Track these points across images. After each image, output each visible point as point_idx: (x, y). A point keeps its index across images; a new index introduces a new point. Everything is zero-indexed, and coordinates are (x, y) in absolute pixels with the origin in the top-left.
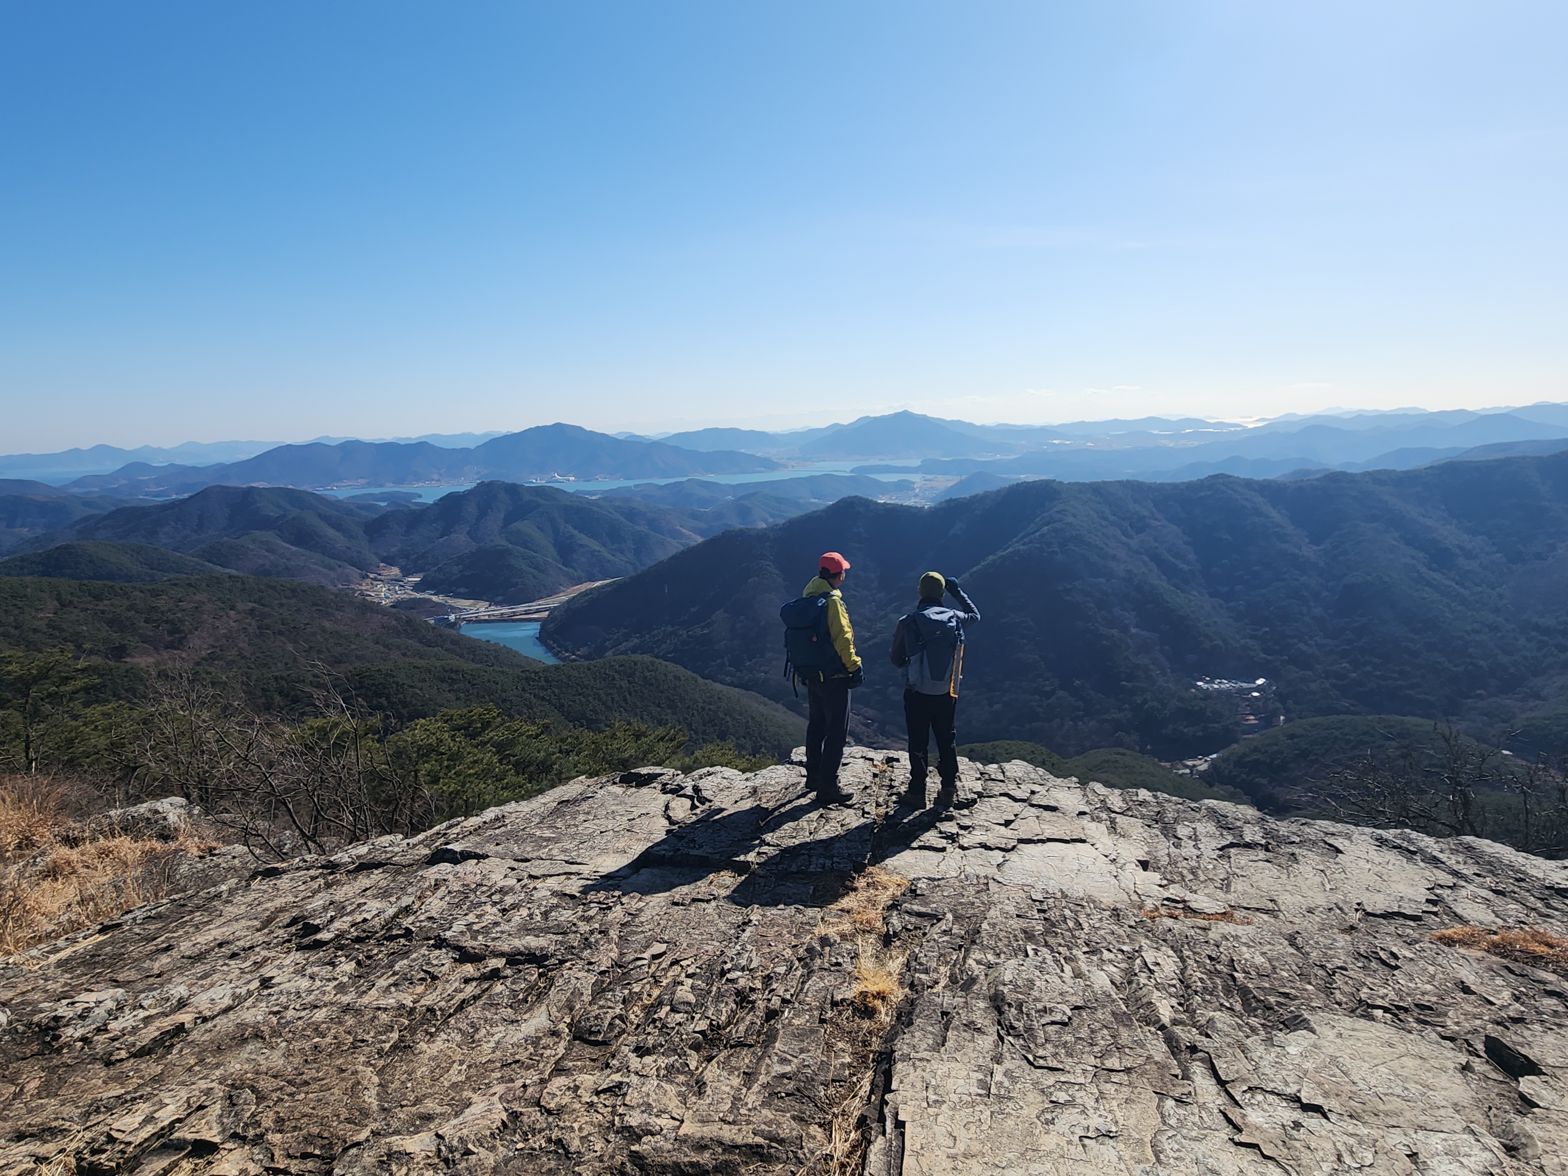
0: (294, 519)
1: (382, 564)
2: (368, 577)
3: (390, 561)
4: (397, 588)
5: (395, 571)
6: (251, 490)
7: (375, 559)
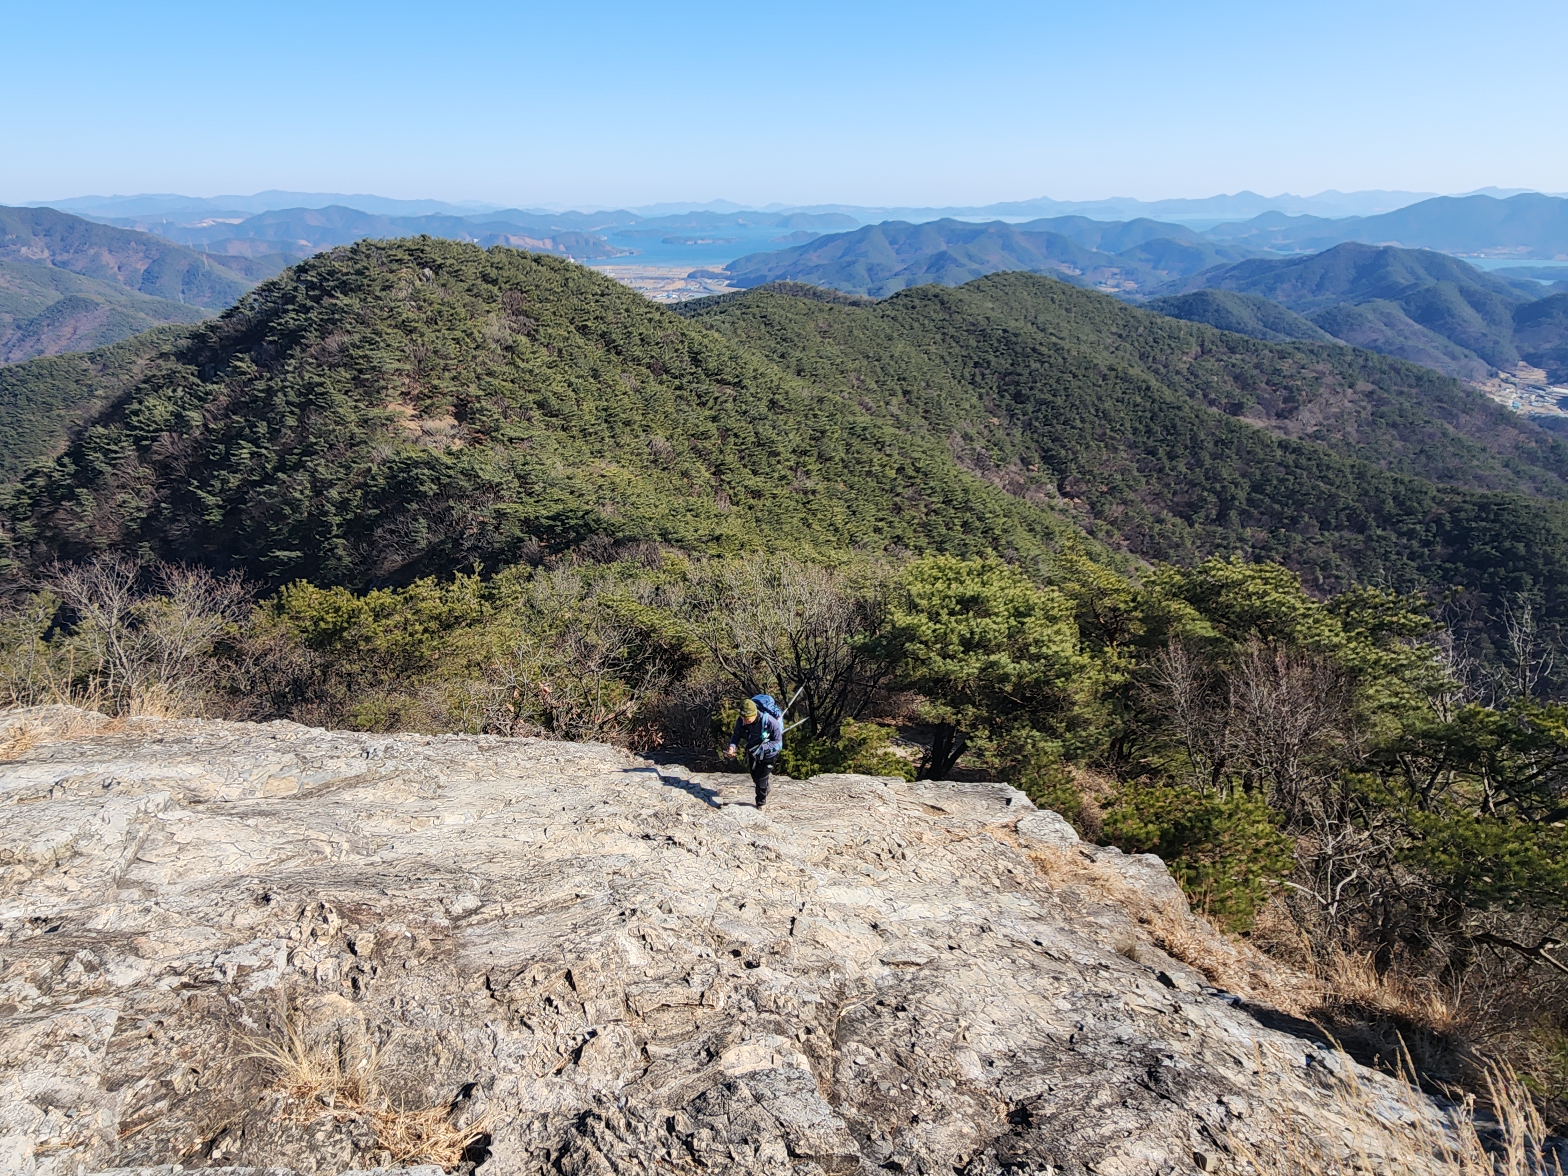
0: (1428, 290)
1: (1521, 363)
2: (1497, 375)
3: (1534, 361)
4: (1533, 397)
5: (1539, 375)
6: (1386, 251)
7: (1514, 354)
